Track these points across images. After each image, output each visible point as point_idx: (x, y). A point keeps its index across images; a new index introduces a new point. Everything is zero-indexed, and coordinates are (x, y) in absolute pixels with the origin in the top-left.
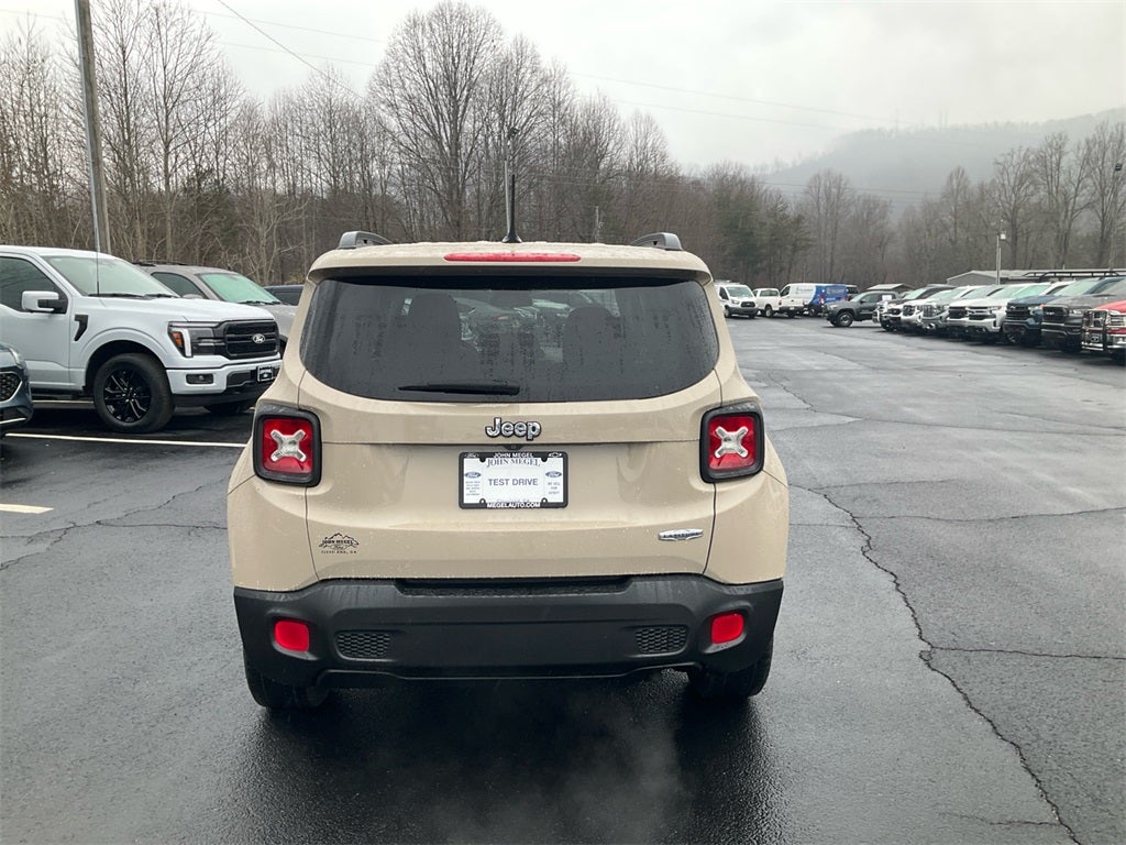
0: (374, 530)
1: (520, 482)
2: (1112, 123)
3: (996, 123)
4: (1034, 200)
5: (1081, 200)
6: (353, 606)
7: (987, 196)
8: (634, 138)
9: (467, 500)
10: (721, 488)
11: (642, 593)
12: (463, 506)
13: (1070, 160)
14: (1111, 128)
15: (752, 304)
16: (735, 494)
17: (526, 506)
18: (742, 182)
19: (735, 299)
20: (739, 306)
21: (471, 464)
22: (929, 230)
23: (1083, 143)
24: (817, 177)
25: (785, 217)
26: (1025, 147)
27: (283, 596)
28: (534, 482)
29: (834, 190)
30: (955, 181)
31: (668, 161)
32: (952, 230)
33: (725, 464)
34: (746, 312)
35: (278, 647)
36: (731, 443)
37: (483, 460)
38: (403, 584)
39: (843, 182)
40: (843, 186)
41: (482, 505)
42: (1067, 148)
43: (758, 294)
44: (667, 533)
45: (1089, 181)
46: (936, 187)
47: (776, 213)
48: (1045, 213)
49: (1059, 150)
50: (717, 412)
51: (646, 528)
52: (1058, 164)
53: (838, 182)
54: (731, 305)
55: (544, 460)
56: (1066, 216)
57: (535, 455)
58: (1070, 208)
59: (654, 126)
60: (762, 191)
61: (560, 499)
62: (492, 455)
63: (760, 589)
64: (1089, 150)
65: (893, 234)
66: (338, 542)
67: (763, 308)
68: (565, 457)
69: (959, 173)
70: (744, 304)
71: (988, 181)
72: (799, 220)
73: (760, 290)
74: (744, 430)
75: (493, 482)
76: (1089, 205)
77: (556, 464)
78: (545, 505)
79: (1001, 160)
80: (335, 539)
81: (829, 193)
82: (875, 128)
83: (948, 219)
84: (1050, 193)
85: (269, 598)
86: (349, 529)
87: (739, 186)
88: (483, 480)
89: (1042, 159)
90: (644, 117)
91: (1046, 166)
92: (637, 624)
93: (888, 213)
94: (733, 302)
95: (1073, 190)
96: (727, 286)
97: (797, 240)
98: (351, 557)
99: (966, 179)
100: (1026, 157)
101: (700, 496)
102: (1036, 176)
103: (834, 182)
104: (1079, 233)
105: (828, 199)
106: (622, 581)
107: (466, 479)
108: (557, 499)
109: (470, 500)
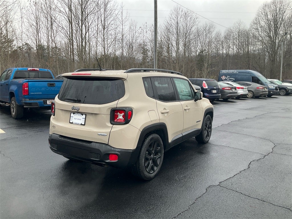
1: (78, 119)
6: (53, 138)
9: (70, 122)
10: (114, 126)
11: (93, 145)
16: (117, 128)
17: (78, 124)
21: (72, 115)
28: (80, 119)
33: (118, 121)
36: (121, 117)
41: (72, 123)
44: (99, 134)
50: (114, 109)
51: (95, 132)
57: (81, 114)
62: (75, 113)
63: (123, 151)
68: (86, 115)
74: (123, 114)
75: (75, 119)
77: (84, 116)
78: (81, 124)
80: (54, 126)
86: (55, 124)
88: (73, 118)
92: (91, 152)
98: (55, 130)
101: (108, 127)
106: (90, 142)
107: (71, 117)
108: (83, 123)
109: (71, 122)
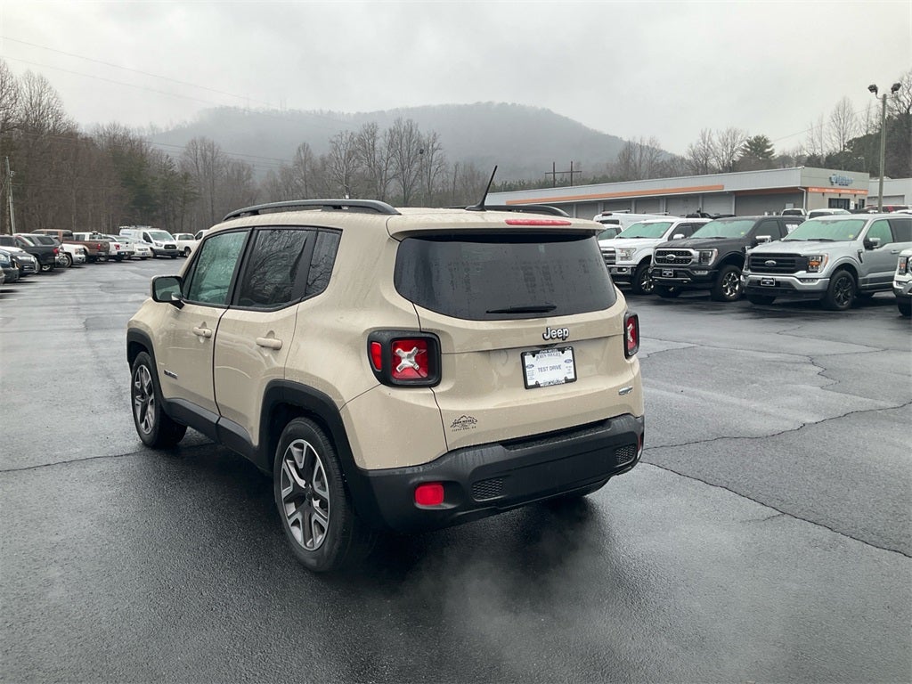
0: (487, 410)
1: (553, 368)
2: (405, 120)
3: (321, 111)
4: (359, 170)
5: (390, 172)
6: (482, 464)
7: (327, 166)
8: (28, 95)
11: (617, 428)
12: (527, 387)
13: (381, 143)
14: (404, 123)
15: (174, 247)
17: (557, 384)
18: (132, 142)
19: (158, 242)
20: (163, 248)
21: (529, 359)
22: (287, 190)
23: (388, 133)
24: (194, 142)
25: (173, 174)
26: (349, 132)
27: (421, 468)
28: (559, 367)
29: (209, 154)
30: (303, 155)
31: (64, 119)
32: (304, 190)
34: (169, 254)
35: (419, 506)
37: (534, 356)
38: (506, 444)
39: (216, 148)
40: (215, 150)
41: (537, 386)
42: (378, 134)
43: (177, 238)
44: (622, 390)
45: (394, 159)
46: (289, 157)
47: (166, 170)
48: (367, 180)
49: (373, 135)
51: (614, 388)
52: (373, 146)
53: (211, 147)
54: (155, 248)
55: (563, 352)
56: (381, 183)
57: (559, 349)
58: (383, 178)
59: (48, 87)
60: (150, 151)
61: (573, 377)
62: (538, 352)
64: (392, 137)
65: (259, 191)
66: (464, 422)
67: (183, 250)
68: (572, 350)
69: (305, 148)
70: (167, 247)
71: (327, 155)
72: (186, 176)
73: (178, 235)
75: (540, 369)
76: (395, 176)
77: (568, 354)
78: (567, 381)
79: (334, 140)
80: (462, 420)
81: (206, 156)
82: (232, 106)
83: (300, 182)
84: (370, 166)
85: (408, 471)
86: (469, 411)
87: (129, 145)
88: (536, 368)
89: (362, 141)
90: (36, 77)
91: (365, 147)
92: (617, 447)
93: (252, 175)
94: (157, 245)
95: (384, 165)
96: (149, 231)
97: (185, 193)
98: (473, 431)
99: (310, 153)
100: (351, 139)
102: (359, 153)
103: (209, 146)
104: (390, 196)
105: (205, 161)
107: (527, 370)
108: (571, 376)
109: (531, 383)
